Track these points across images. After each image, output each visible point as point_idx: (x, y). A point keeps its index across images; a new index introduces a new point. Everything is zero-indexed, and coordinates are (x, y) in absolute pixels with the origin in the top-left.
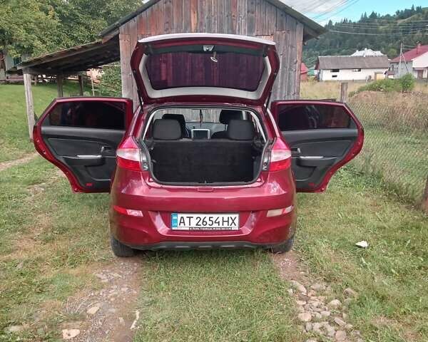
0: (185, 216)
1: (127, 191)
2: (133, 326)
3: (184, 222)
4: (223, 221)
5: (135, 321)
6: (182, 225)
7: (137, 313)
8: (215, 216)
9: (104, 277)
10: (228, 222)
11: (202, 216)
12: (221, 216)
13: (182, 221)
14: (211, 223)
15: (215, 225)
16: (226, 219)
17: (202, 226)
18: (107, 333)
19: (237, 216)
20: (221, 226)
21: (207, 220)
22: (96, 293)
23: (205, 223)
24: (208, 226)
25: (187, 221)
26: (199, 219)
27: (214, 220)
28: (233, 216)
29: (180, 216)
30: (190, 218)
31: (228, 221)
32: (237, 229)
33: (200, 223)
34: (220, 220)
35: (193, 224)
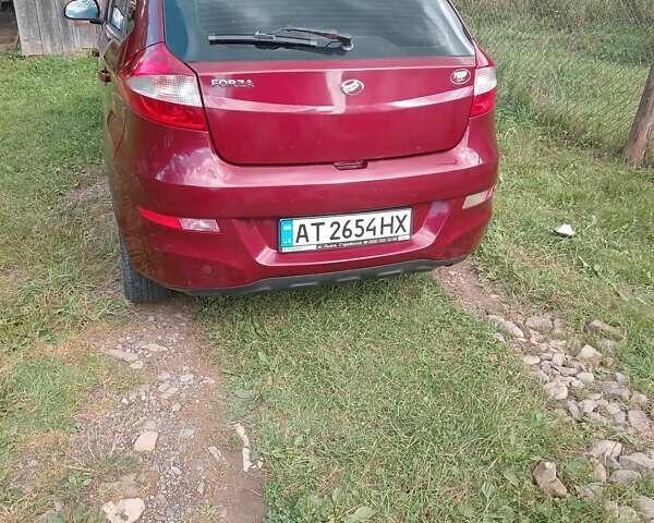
0: (307, 222)
1: (166, 177)
2: (247, 465)
3: (306, 236)
4: (383, 226)
5: (246, 452)
6: (302, 240)
7: (241, 431)
8: (367, 218)
9: (129, 356)
10: (389, 226)
11: (342, 220)
12: (378, 216)
13: (302, 233)
14: (359, 231)
15: (368, 235)
16: (387, 221)
17: (343, 239)
18: (201, 490)
19: (408, 212)
20: (378, 235)
21: (352, 226)
22: (133, 397)
23: (347, 233)
24: (353, 238)
25: (312, 231)
26: (336, 226)
27: (364, 225)
28: (401, 213)
29: (297, 223)
30: (318, 225)
31: (391, 225)
32: (408, 238)
33: (339, 234)
34: (377, 223)
35: (325, 238)
